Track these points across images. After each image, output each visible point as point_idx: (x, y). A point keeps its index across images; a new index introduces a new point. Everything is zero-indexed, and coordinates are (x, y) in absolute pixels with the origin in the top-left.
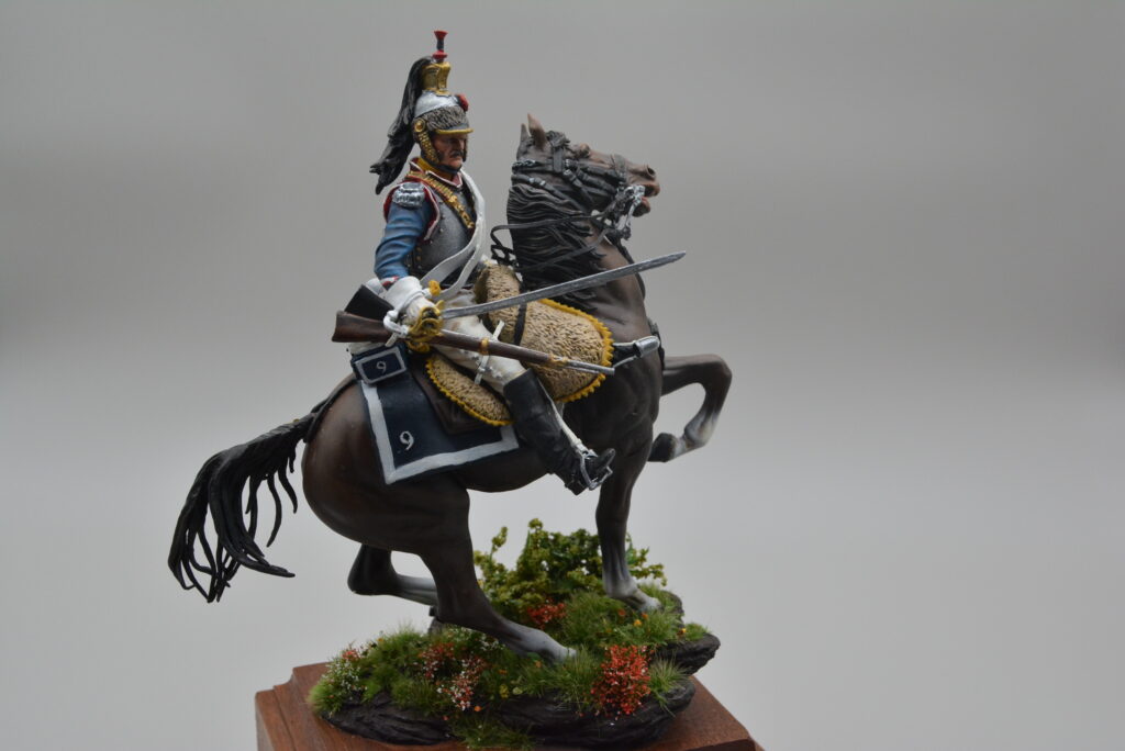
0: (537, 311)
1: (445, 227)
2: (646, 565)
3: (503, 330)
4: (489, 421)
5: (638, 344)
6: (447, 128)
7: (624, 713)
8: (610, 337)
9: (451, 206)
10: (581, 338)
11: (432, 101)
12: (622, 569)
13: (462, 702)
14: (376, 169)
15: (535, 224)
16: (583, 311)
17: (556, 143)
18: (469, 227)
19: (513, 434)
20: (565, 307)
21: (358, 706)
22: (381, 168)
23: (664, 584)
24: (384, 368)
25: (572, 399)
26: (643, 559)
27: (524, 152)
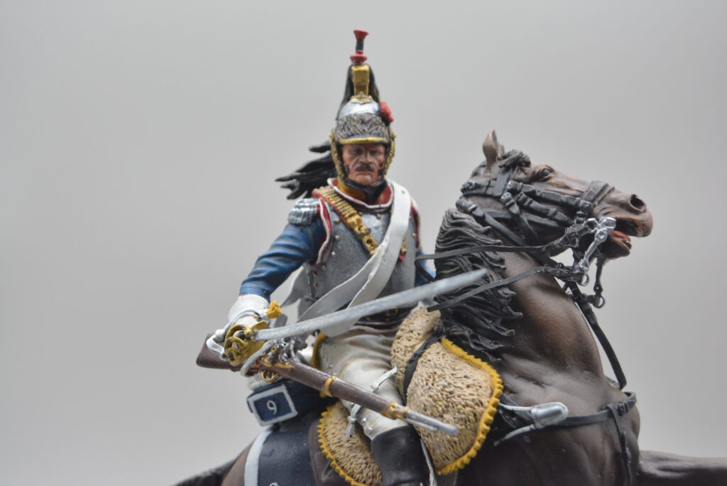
1: (338, 252)
8: (498, 395)
9: (351, 228)
10: (458, 392)
18: (373, 252)
24: (275, 408)
27: (475, 174)
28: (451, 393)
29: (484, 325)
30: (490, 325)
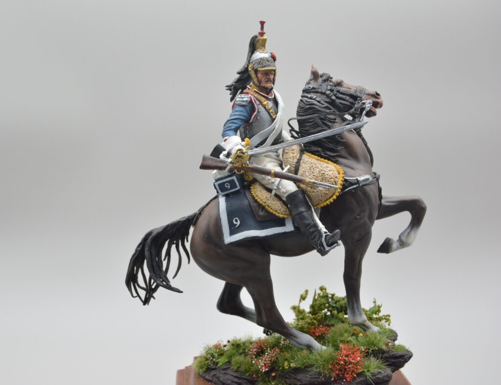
0: (306, 160)
1: (260, 117)
2: (381, 314)
3: (289, 169)
4: (277, 214)
5: (359, 179)
6: (263, 67)
7: (347, 381)
8: (342, 174)
9: (264, 107)
10: (326, 173)
11: (258, 55)
12: (357, 308)
13: (263, 368)
14: (229, 88)
15: (308, 117)
16: (332, 161)
17: (324, 78)
18: (274, 117)
19: (291, 223)
20: (323, 159)
21: (215, 369)
22: (232, 87)
23: (389, 325)
24: (229, 187)
25: (322, 205)
26: (379, 311)
27: (308, 83)
28: (323, 174)
29: (327, 145)
30: (331, 146)
